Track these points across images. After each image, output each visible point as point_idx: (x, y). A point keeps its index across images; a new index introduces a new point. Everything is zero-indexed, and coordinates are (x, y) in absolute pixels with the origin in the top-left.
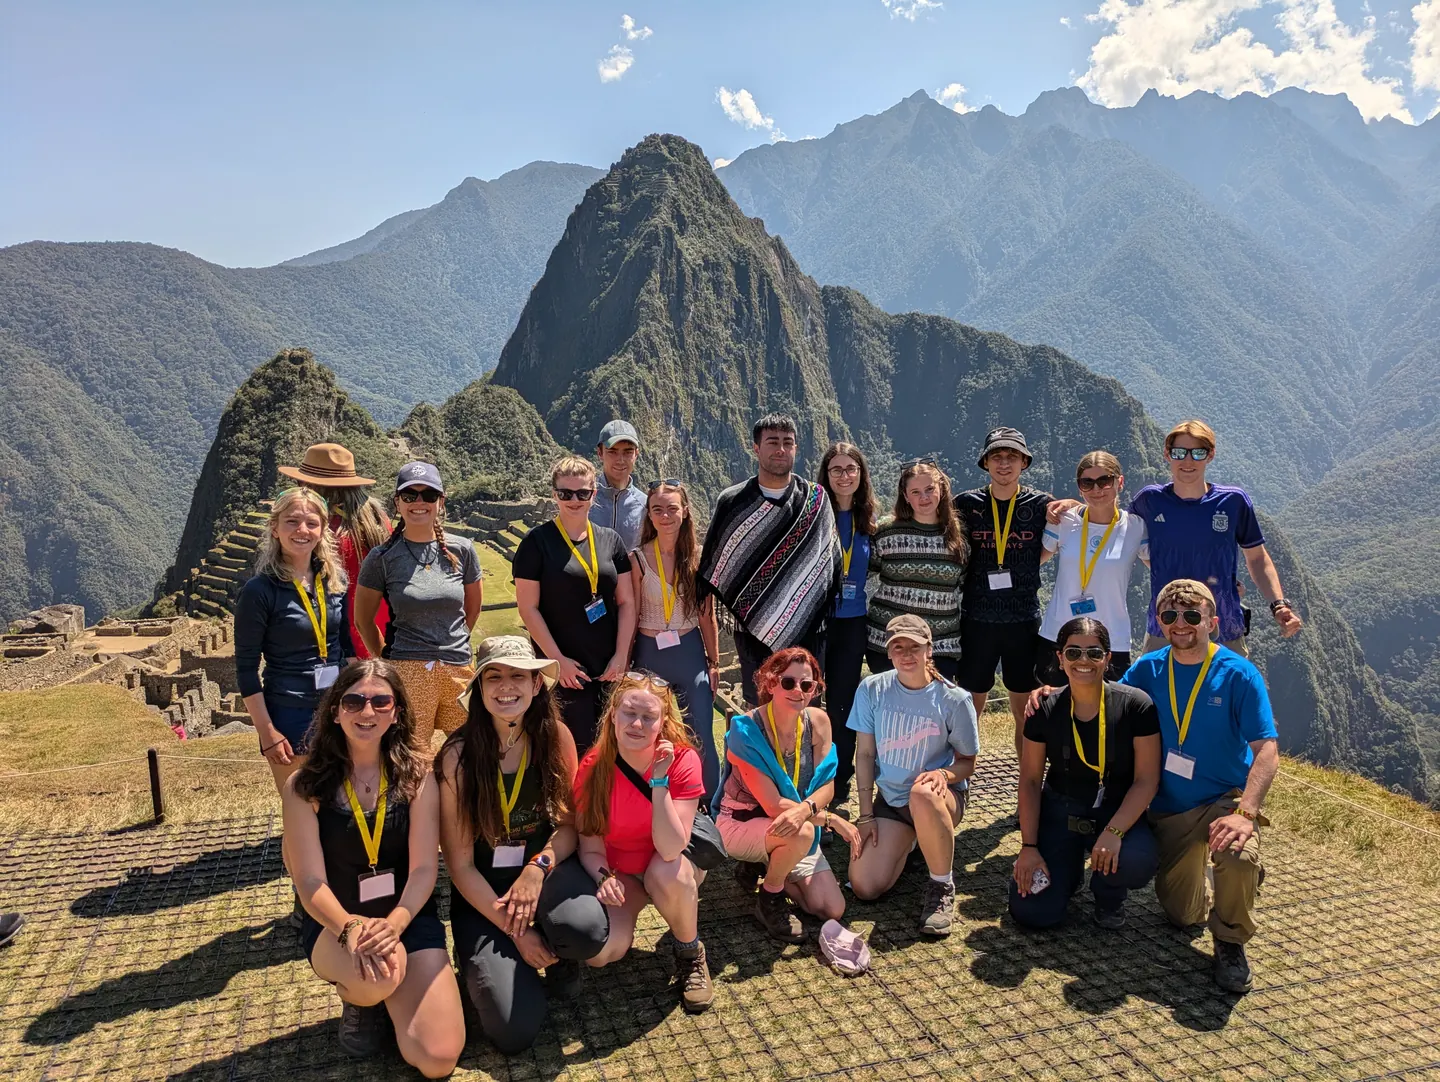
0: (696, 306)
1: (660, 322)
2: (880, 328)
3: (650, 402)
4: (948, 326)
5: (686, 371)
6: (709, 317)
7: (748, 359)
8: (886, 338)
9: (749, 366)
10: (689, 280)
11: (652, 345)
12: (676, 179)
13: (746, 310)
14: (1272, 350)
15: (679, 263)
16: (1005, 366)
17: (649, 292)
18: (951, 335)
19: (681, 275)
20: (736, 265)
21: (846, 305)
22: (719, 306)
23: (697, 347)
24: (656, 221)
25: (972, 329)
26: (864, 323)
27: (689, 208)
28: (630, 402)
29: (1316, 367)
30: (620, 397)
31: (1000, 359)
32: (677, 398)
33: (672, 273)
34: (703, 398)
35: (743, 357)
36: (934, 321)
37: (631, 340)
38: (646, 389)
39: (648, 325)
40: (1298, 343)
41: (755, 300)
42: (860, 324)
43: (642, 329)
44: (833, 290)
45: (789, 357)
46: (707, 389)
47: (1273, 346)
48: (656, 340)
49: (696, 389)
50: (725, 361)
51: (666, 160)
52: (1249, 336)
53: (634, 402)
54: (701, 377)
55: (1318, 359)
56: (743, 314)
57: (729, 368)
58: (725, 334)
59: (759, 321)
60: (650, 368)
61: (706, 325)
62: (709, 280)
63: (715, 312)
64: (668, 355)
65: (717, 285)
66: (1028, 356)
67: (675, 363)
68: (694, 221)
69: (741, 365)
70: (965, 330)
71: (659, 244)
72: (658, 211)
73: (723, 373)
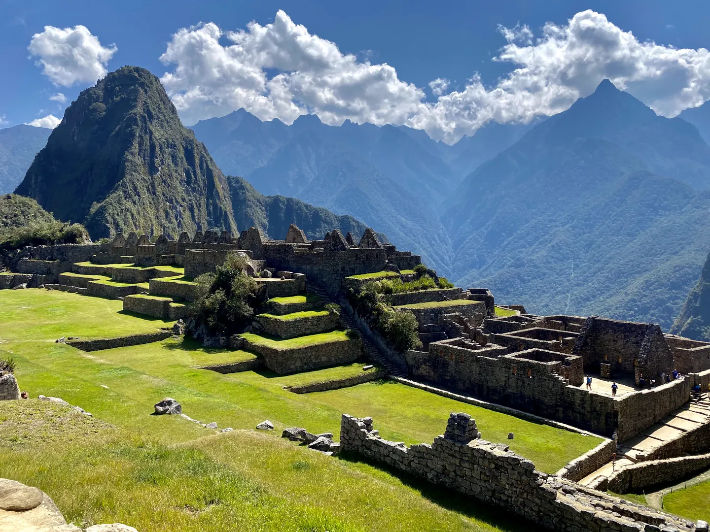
0: (162, 168)
1: (139, 174)
2: (260, 203)
3: (135, 225)
4: (298, 203)
5: (157, 209)
6: (170, 176)
7: (195, 206)
8: (264, 208)
9: (196, 211)
10: (158, 149)
11: (135, 188)
12: (146, 92)
13: (193, 177)
14: (416, 234)
15: (151, 139)
16: (328, 225)
17: (132, 154)
18: (300, 208)
19: (153, 147)
20: (186, 149)
21: (242, 188)
22: (176, 171)
23: (164, 195)
24: (134, 111)
25: (310, 206)
26: (252, 199)
27: (154, 109)
28: (121, 223)
29: (433, 242)
30: (114, 219)
31: (325, 222)
32: (152, 225)
33: (146, 144)
34: (168, 228)
35: (192, 205)
36: (289, 200)
37: (120, 183)
38: (132, 215)
39: (131, 175)
40: (426, 232)
41: (198, 171)
42: (250, 198)
43: (128, 177)
44: (233, 178)
45: (221, 207)
46: (171, 222)
47: (416, 232)
48: (138, 185)
49: (164, 221)
50: (181, 206)
51: (138, 80)
52: (406, 228)
53: (125, 224)
54: (167, 214)
55: (434, 239)
56: (191, 178)
57: (184, 211)
58: (180, 189)
59: (201, 183)
60: (134, 203)
61: (169, 181)
62: (169, 154)
63: (174, 174)
64: (146, 196)
65: (174, 157)
66: (340, 221)
67: (150, 203)
68: (158, 118)
69: (191, 210)
70: (306, 206)
71: (138, 126)
72: (135, 107)
73: (180, 214)
